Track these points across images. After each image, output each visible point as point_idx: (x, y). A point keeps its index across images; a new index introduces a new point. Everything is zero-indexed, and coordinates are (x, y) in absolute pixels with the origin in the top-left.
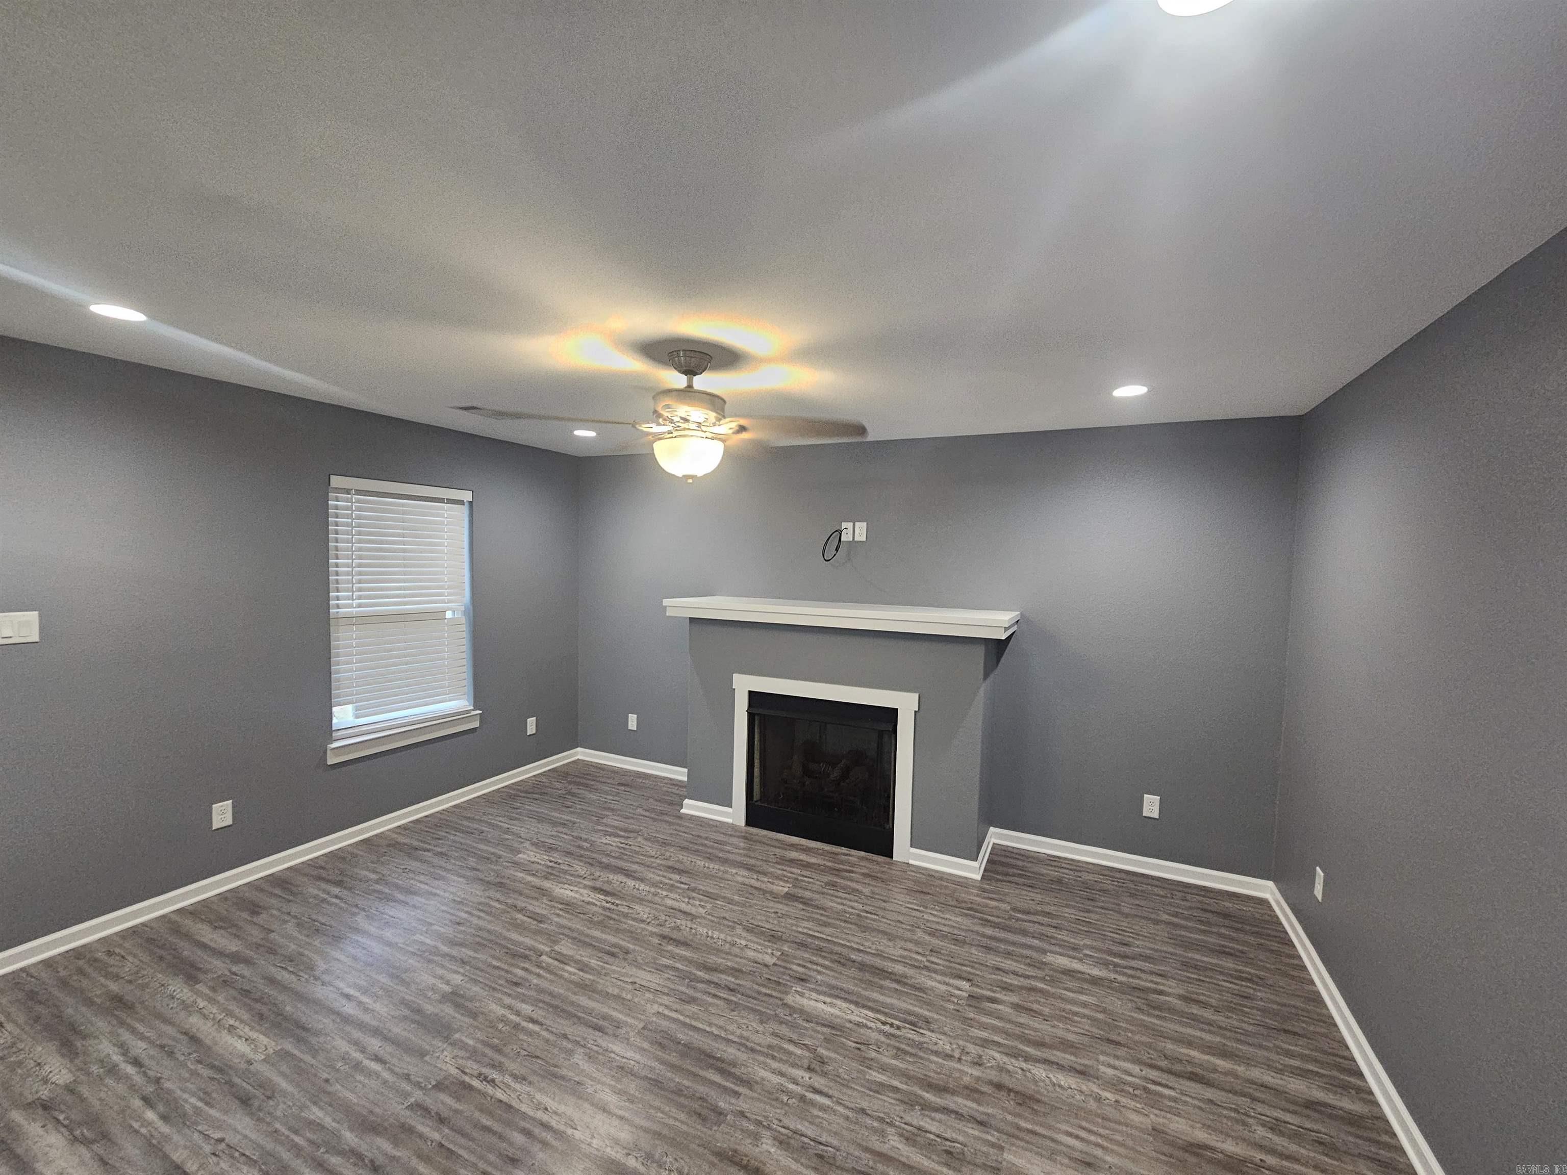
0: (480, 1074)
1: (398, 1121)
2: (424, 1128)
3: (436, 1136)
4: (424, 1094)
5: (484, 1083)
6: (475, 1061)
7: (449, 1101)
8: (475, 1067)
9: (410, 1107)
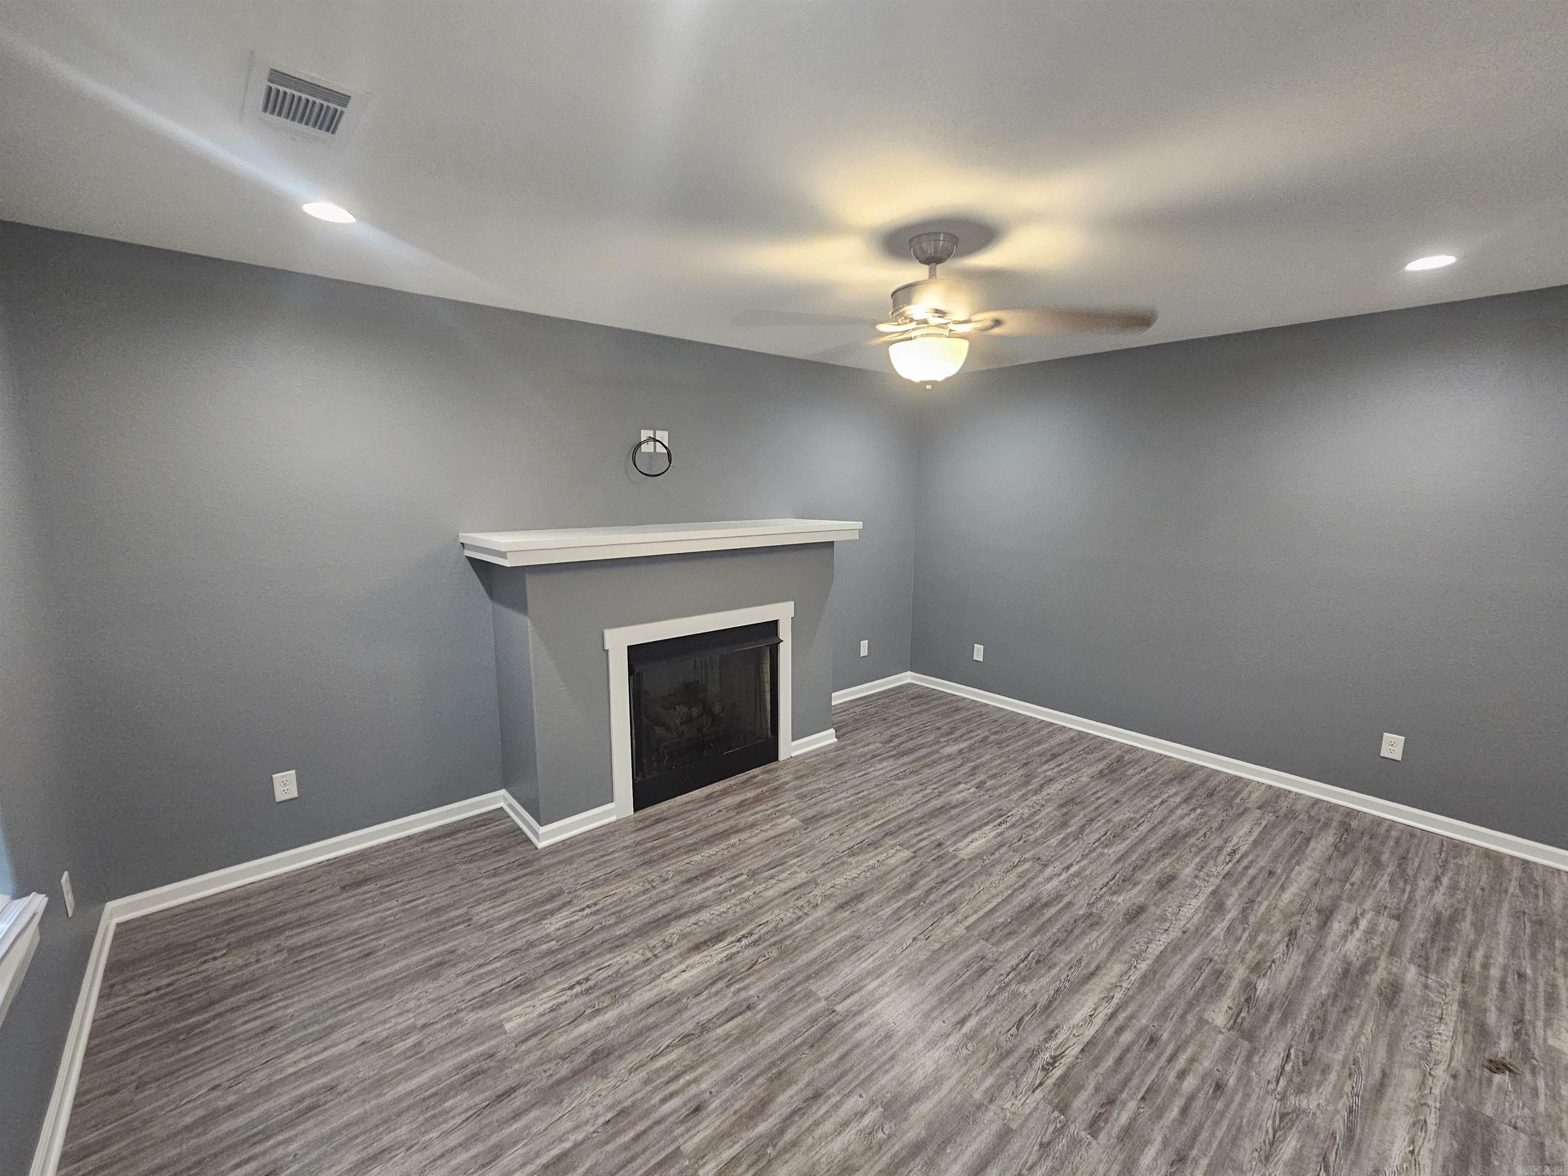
0: (1043, 1069)
1: (1117, 1144)
2: (1123, 1117)
3: (1132, 1105)
4: (1073, 1122)
5: (1057, 1064)
6: (1023, 1074)
7: (1083, 1096)
8: (1032, 1074)
9: (1094, 1134)
